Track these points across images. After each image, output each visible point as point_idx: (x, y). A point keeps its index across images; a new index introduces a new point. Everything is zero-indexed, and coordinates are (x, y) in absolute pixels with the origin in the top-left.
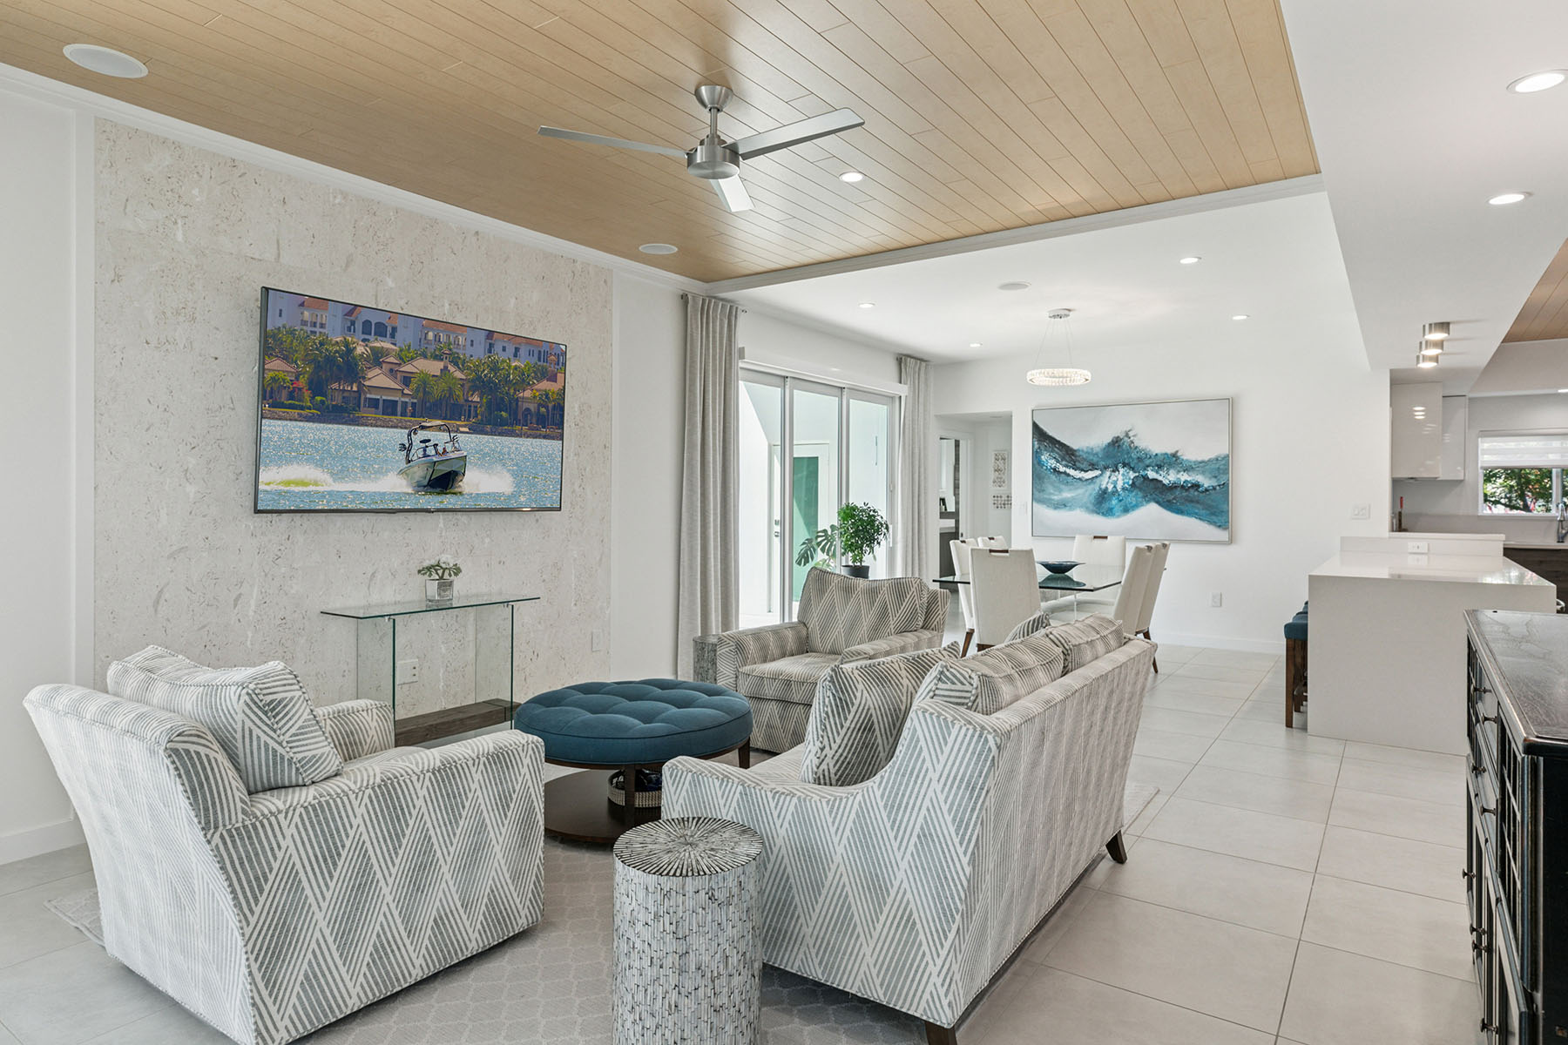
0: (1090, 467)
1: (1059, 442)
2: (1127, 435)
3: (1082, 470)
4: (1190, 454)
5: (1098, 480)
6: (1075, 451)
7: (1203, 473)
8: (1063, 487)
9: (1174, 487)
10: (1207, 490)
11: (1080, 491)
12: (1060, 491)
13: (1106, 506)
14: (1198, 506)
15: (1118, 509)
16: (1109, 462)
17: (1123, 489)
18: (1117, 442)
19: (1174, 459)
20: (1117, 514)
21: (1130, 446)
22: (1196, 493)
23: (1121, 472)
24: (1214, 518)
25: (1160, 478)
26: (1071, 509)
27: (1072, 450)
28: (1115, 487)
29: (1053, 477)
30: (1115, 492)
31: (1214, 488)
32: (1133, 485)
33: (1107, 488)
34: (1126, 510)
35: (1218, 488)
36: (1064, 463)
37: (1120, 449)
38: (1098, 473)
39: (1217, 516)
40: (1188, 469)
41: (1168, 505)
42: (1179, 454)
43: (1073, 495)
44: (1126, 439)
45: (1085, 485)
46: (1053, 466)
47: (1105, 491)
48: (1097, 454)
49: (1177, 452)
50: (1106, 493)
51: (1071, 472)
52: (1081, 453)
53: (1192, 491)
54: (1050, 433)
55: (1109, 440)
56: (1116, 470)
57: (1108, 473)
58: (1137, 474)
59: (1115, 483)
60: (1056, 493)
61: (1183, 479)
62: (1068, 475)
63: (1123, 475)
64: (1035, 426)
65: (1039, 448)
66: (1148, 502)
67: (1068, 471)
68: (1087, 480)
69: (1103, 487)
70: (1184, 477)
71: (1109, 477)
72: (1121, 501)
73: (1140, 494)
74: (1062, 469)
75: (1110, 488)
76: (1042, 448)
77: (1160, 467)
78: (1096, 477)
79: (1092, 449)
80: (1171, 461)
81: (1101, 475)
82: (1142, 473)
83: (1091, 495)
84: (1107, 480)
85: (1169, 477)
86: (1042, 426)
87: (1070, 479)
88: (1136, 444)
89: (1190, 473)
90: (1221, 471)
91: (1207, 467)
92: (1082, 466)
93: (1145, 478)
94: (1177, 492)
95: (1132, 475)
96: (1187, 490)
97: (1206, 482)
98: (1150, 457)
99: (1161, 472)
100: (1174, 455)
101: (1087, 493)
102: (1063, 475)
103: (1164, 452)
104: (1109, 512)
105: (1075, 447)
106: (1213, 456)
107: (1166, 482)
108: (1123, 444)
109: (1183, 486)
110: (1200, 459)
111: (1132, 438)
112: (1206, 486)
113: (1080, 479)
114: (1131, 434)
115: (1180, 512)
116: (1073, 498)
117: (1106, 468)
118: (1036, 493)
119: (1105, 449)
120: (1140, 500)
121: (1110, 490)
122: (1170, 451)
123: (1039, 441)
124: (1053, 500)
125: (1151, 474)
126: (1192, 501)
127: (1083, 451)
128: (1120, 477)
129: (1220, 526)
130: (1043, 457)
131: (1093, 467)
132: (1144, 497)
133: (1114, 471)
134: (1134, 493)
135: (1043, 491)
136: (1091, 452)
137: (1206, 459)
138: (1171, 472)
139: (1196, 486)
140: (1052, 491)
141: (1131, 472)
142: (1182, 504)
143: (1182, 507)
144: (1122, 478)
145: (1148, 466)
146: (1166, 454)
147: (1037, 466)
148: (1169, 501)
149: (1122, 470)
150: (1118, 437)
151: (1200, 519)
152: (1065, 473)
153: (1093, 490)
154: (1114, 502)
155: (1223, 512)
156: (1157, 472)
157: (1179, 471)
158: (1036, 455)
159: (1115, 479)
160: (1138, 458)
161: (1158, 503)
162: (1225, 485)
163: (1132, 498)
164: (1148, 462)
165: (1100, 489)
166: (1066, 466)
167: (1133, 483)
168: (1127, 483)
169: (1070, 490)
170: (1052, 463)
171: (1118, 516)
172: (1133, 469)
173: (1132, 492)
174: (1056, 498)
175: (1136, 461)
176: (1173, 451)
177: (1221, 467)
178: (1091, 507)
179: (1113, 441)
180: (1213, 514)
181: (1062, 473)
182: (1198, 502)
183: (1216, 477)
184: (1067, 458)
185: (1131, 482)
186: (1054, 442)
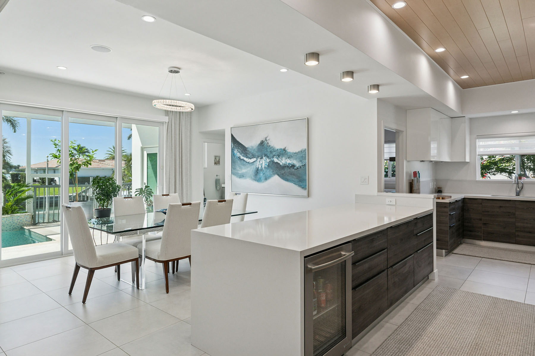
4: (292, 149)
7: (296, 159)
8: (242, 167)
9: (284, 167)
10: (298, 168)
11: (249, 169)
13: (258, 176)
14: (294, 177)
18: (262, 143)
19: (284, 152)
20: (262, 181)
22: (293, 170)
23: (264, 159)
24: (301, 184)
25: (279, 162)
28: (262, 167)
32: (268, 166)
35: (302, 167)
37: (263, 147)
39: (302, 182)
42: (286, 149)
44: (266, 141)
45: (250, 166)
47: (257, 169)
48: (255, 150)
49: (285, 148)
50: (258, 170)
51: (245, 159)
53: (291, 169)
54: (238, 140)
55: (259, 143)
57: (259, 159)
58: (270, 160)
60: (240, 170)
61: (288, 163)
66: (274, 174)
68: (251, 163)
69: (257, 167)
70: (289, 161)
71: (260, 162)
72: (264, 174)
73: (271, 171)
74: (242, 158)
75: (260, 167)
77: (279, 156)
79: (253, 147)
80: (283, 153)
82: (272, 159)
85: (282, 161)
86: (235, 136)
88: (269, 144)
89: (291, 159)
90: (303, 158)
91: (298, 156)
93: (273, 162)
95: (268, 160)
96: (289, 168)
97: (298, 164)
98: (275, 151)
99: (279, 159)
100: (284, 150)
102: (242, 161)
103: (280, 148)
104: (259, 180)
105: (247, 146)
106: (300, 150)
107: (281, 164)
108: (265, 144)
109: (288, 166)
110: (294, 152)
111: (268, 141)
112: (297, 166)
114: (267, 139)
115: (287, 180)
117: (258, 157)
118: (233, 170)
119: (258, 146)
120: (271, 173)
121: (260, 168)
122: (283, 148)
123: (233, 143)
125: (276, 160)
126: (291, 174)
127: (249, 148)
128: (264, 162)
129: (303, 188)
131: (253, 156)
133: (261, 158)
137: (297, 151)
138: (284, 158)
139: (293, 166)
141: (268, 159)
142: (288, 176)
143: (288, 178)
145: (274, 156)
146: (281, 149)
148: (282, 174)
149: (264, 158)
150: (263, 141)
152: (243, 159)
156: (278, 159)
157: (286, 158)
159: (262, 162)
161: (278, 175)
163: (268, 172)
164: (274, 153)
165: (256, 168)
167: (269, 165)
168: (266, 164)
171: (263, 182)
172: (268, 157)
177: (303, 155)
178: (253, 177)
179: (260, 143)
180: (300, 181)
181: (242, 160)
183: (301, 161)
184: (244, 151)
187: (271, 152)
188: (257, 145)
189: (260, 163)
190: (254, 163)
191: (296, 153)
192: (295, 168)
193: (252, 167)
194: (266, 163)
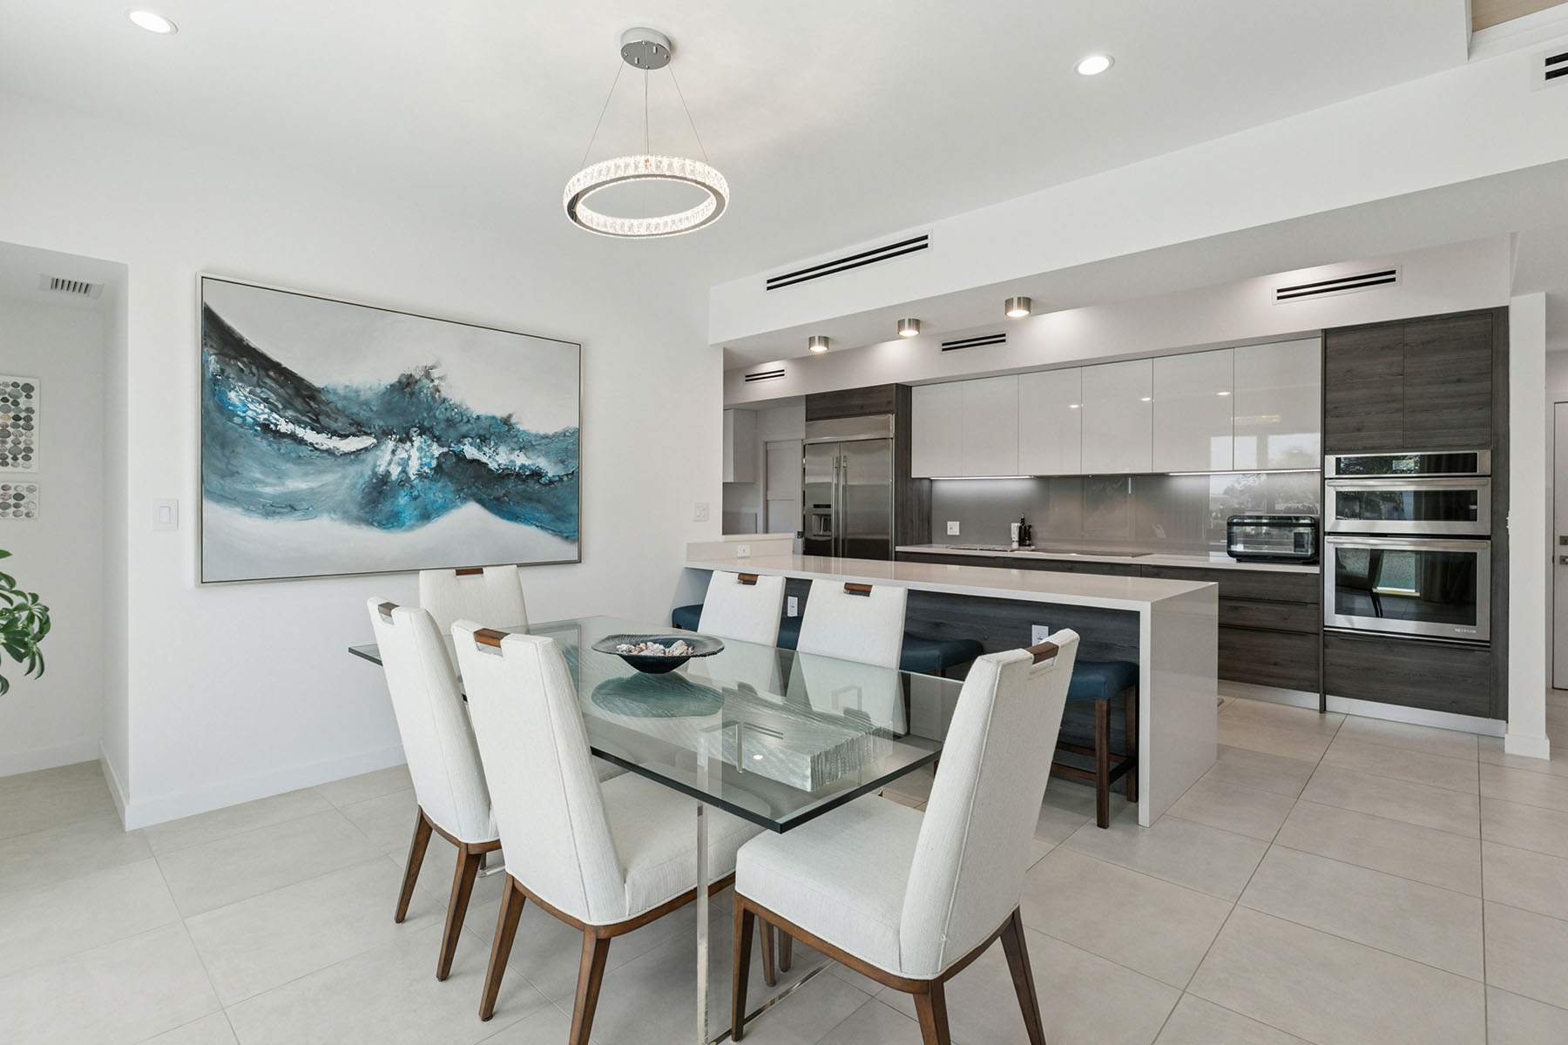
0: (353, 429)
1: (276, 366)
2: (427, 375)
3: (334, 433)
4: (532, 422)
5: (369, 457)
6: (318, 390)
7: (546, 455)
8: (286, 466)
9: (505, 475)
10: (551, 482)
11: (329, 478)
12: (281, 476)
13: (386, 507)
14: (539, 507)
15: (409, 514)
16: (393, 422)
17: (420, 475)
18: (408, 384)
19: (506, 427)
20: (408, 524)
21: (433, 398)
22: (537, 486)
23: (416, 444)
24: (561, 526)
25: (484, 459)
26: (308, 514)
27: (309, 387)
28: (404, 471)
29: (262, 444)
30: (404, 481)
31: (561, 480)
32: (439, 469)
33: (388, 473)
34: (426, 516)
35: (565, 479)
36: (290, 413)
37: (414, 400)
38: (368, 441)
39: (564, 522)
40: (526, 446)
41: (497, 506)
42: (513, 420)
43: (313, 485)
44: (425, 381)
45: (339, 466)
46: (262, 418)
47: (384, 479)
48: (367, 403)
49: (510, 416)
50: (385, 484)
51: (309, 435)
52: (331, 397)
53: (531, 482)
54: (255, 342)
55: (394, 379)
56: (405, 439)
57: (391, 444)
58: (445, 450)
59: (404, 464)
60: (269, 480)
61: (518, 464)
62: (301, 442)
63: (420, 449)
64: (210, 319)
65: (223, 371)
66: (465, 500)
67: (300, 432)
68: (345, 454)
69: (381, 470)
70: (520, 460)
71: (393, 452)
72: (416, 498)
73: (451, 486)
74: (285, 427)
75: (395, 472)
76: (228, 370)
77: (483, 439)
78: (366, 449)
79: (357, 392)
80: (501, 430)
81: (376, 446)
82: (455, 447)
83: (353, 485)
84: (388, 456)
85: (497, 458)
86: (229, 320)
87: (304, 451)
88: (444, 395)
89: (529, 454)
90: (569, 454)
91: (552, 445)
92: (334, 426)
93: (460, 457)
94: (510, 484)
95: (437, 450)
96: (524, 481)
97: (551, 469)
98: (468, 421)
99: (486, 449)
100: (506, 421)
101: (345, 482)
102: (287, 441)
103: (489, 414)
104: (391, 521)
105: (317, 382)
106: (559, 429)
107: (493, 466)
108: (420, 390)
109: (518, 474)
110: (542, 432)
111: (436, 382)
112: (550, 475)
113: (329, 452)
114: (435, 374)
115: (513, 517)
116: (312, 492)
117: (386, 433)
118: (210, 477)
119: (384, 394)
120: (451, 496)
121: (394, 476)
122: (500, 413)
123: (219, 354)
124: (260, 495)
125: (470, 452)
126: (530, 499)
127: (335, 393)
128: (415, 454)
129: (567, 538)
130: (232, 395)
131: (359, 428)
132: (458, 491)
133: (401, 440)
134: (440, 485)
135: (233, 474)
136: (353, 396)
137: (551, 432)
138: (502, 449)
139: (537, 474)
140: (259, 476)
141: (435, 446)
142: (517, 504)
143: (517, 509)
144: (417, 455)
145: (464, 436)
146: (494, 418)
147: (215, 415)
148: (497, 499)
149: (417, 441)
150: (411, 376)
151: (542, 527)
152: (292, 436)
153: (358, 475)
154: (403, 500)
155: (571, 515)
156: (479, 449)
157: (513, 449)
158: (212, 389)
159: (405, 455)
160: (448, 420)
161: (480, 501)
162: (575, 476)
163: (437, 492)
164: (464, 429)
165: (375, 474)
166: (297, 422)
167: (439, 465)
168: (428, 464)
169: (307, 474)
170: (260, 412)
171: (412, 528)
172: (438, 439)
173: (437, 481)
174: (268, 490)
175: (443, 425)
176: (505, 415)
177: (569, 446)
178: (354, 511)
179: (400, 382)
180: (559, 519)
181: (284, 435)
182: (539, 501)
183: (563, 462)
184: (298, 403)
185: (434, 464)
186: (262, 366)
187: (450, 423)
188: (382, 388)
189: (396, 458)
190: (362, 457)
191: (545, 437)
192: (543, 480)
193: (352, 470)
194: (425, 460)
